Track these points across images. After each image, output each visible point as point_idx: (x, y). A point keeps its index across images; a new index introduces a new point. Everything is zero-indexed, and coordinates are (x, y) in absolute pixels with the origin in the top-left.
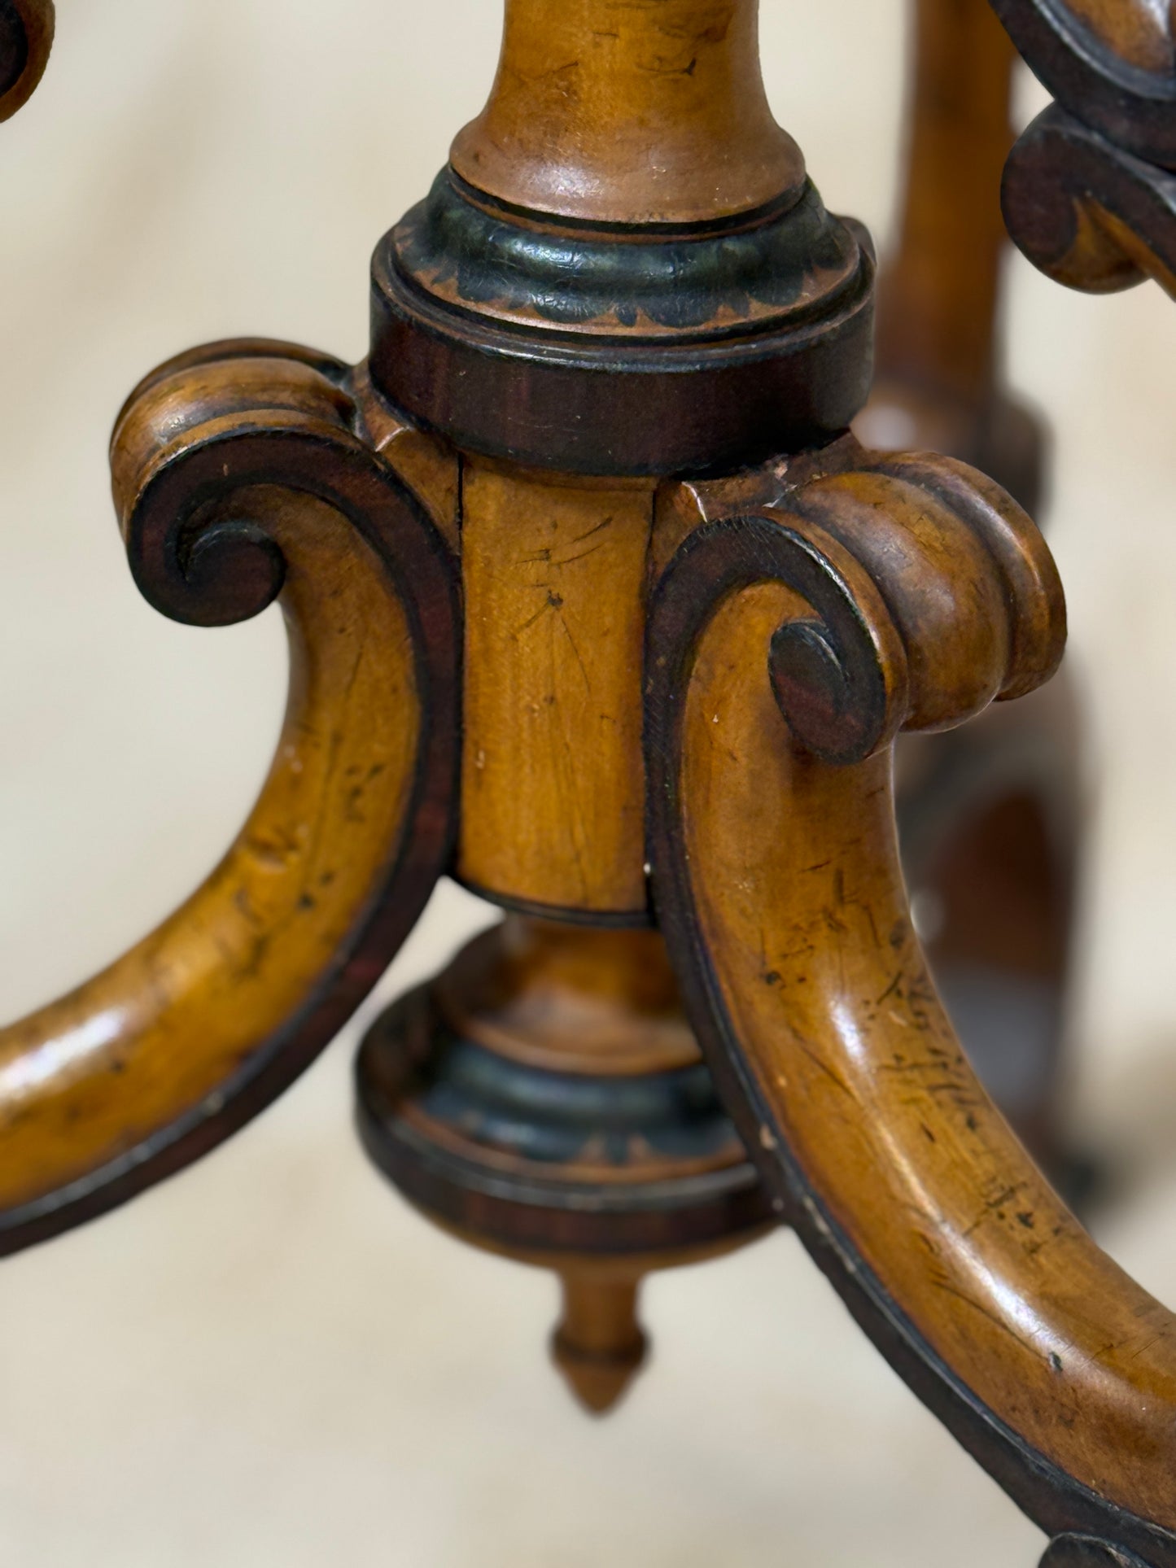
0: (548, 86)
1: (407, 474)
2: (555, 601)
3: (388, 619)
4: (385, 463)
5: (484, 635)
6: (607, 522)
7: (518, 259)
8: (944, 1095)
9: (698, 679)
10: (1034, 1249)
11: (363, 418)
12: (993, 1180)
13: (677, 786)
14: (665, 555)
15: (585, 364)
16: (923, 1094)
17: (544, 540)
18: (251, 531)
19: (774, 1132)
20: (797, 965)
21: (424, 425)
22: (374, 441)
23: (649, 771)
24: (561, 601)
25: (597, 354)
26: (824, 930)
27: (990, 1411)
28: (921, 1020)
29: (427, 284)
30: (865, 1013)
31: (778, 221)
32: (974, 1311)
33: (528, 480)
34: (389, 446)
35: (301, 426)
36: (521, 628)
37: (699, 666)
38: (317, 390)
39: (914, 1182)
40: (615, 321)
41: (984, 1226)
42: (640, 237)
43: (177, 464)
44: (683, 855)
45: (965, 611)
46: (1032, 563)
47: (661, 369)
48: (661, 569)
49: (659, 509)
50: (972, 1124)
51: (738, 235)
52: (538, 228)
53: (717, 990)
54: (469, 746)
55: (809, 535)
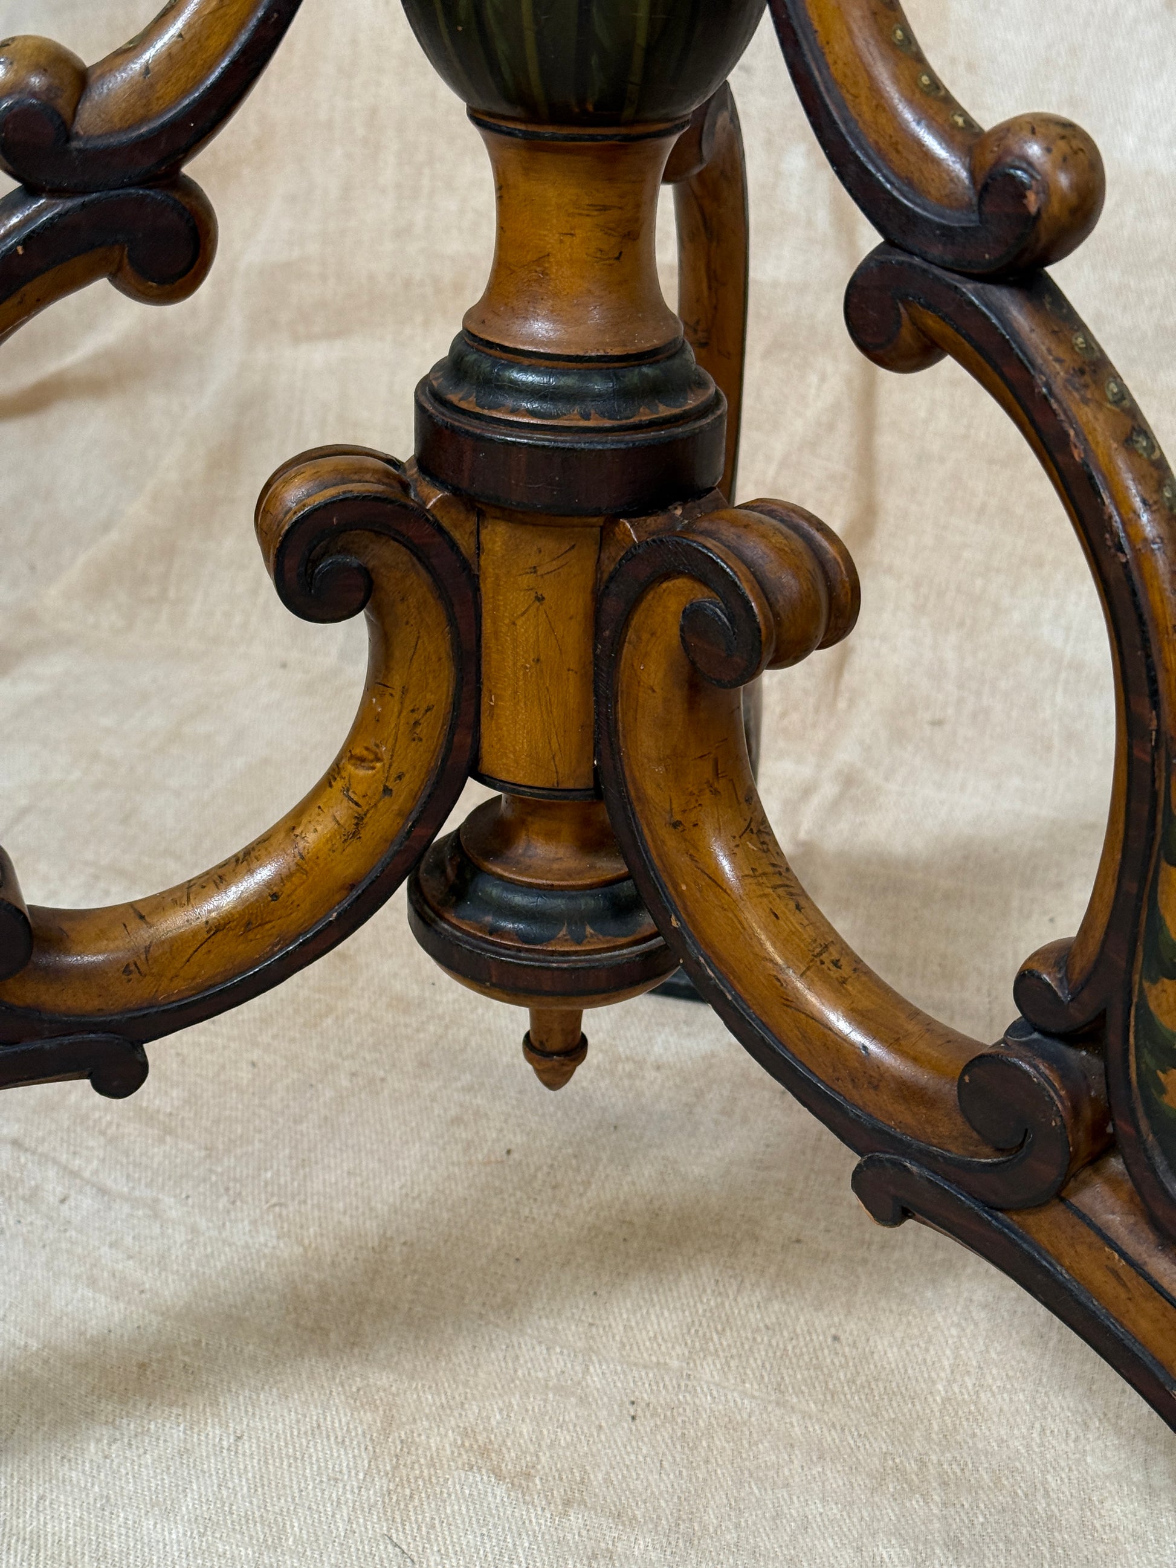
0: (530, 272)
1: (446, 523)
2: (540, 599)
3: (435, 615)
4: (433, 516)
5: (494, 623)
6: (573, 547)
7: (514, 382)
8: (780, 891)
9: (630, 643)
10: (844, 981)
11: (415, 490)
12: (815, 941)
13: (616, 713)
14: (609, 567)
15: (561, 445)
16: (770, 891)
17: (532, 562)
18: (352, 561)
19: (678, 919)
20: (692, 816)
21: (456, 491)
22: (425, 503)
23: (597, 702)
24: (543, 598)
25: (568, 438)
26: (707, 794)
27: (821, 1081)
28: (765, 847)
29: (456, 402)
30: (732, 844)
31: (671, 357)
32: (811, 1021)
33: (523, 523)
34: (435, 505)
35: (381, 493)
36: (518, 617)
37: (631, 635)
38: (387, 474)
39: (768, 945)
40: (578, 417)
41: (812, 969)
42: (591, 365)
43: (304, 517)
44: (619, 753)
45: (805, 588)
46: (840, 560)
47: (608, 446)
48: (606, 576)
49: (605, 537)
50: (798, 907)
51: (651, 364)
52: (526, 362)
53: (641, 834)
54: (485, 692)
55: (709, 545)
